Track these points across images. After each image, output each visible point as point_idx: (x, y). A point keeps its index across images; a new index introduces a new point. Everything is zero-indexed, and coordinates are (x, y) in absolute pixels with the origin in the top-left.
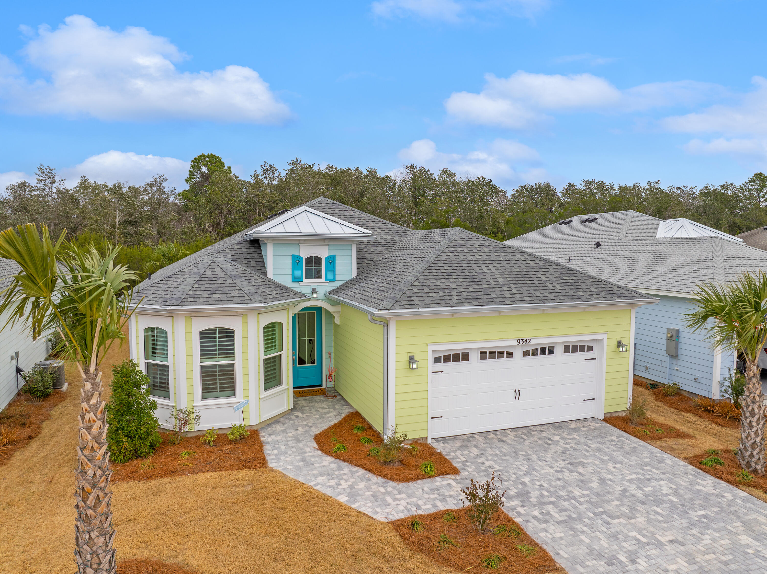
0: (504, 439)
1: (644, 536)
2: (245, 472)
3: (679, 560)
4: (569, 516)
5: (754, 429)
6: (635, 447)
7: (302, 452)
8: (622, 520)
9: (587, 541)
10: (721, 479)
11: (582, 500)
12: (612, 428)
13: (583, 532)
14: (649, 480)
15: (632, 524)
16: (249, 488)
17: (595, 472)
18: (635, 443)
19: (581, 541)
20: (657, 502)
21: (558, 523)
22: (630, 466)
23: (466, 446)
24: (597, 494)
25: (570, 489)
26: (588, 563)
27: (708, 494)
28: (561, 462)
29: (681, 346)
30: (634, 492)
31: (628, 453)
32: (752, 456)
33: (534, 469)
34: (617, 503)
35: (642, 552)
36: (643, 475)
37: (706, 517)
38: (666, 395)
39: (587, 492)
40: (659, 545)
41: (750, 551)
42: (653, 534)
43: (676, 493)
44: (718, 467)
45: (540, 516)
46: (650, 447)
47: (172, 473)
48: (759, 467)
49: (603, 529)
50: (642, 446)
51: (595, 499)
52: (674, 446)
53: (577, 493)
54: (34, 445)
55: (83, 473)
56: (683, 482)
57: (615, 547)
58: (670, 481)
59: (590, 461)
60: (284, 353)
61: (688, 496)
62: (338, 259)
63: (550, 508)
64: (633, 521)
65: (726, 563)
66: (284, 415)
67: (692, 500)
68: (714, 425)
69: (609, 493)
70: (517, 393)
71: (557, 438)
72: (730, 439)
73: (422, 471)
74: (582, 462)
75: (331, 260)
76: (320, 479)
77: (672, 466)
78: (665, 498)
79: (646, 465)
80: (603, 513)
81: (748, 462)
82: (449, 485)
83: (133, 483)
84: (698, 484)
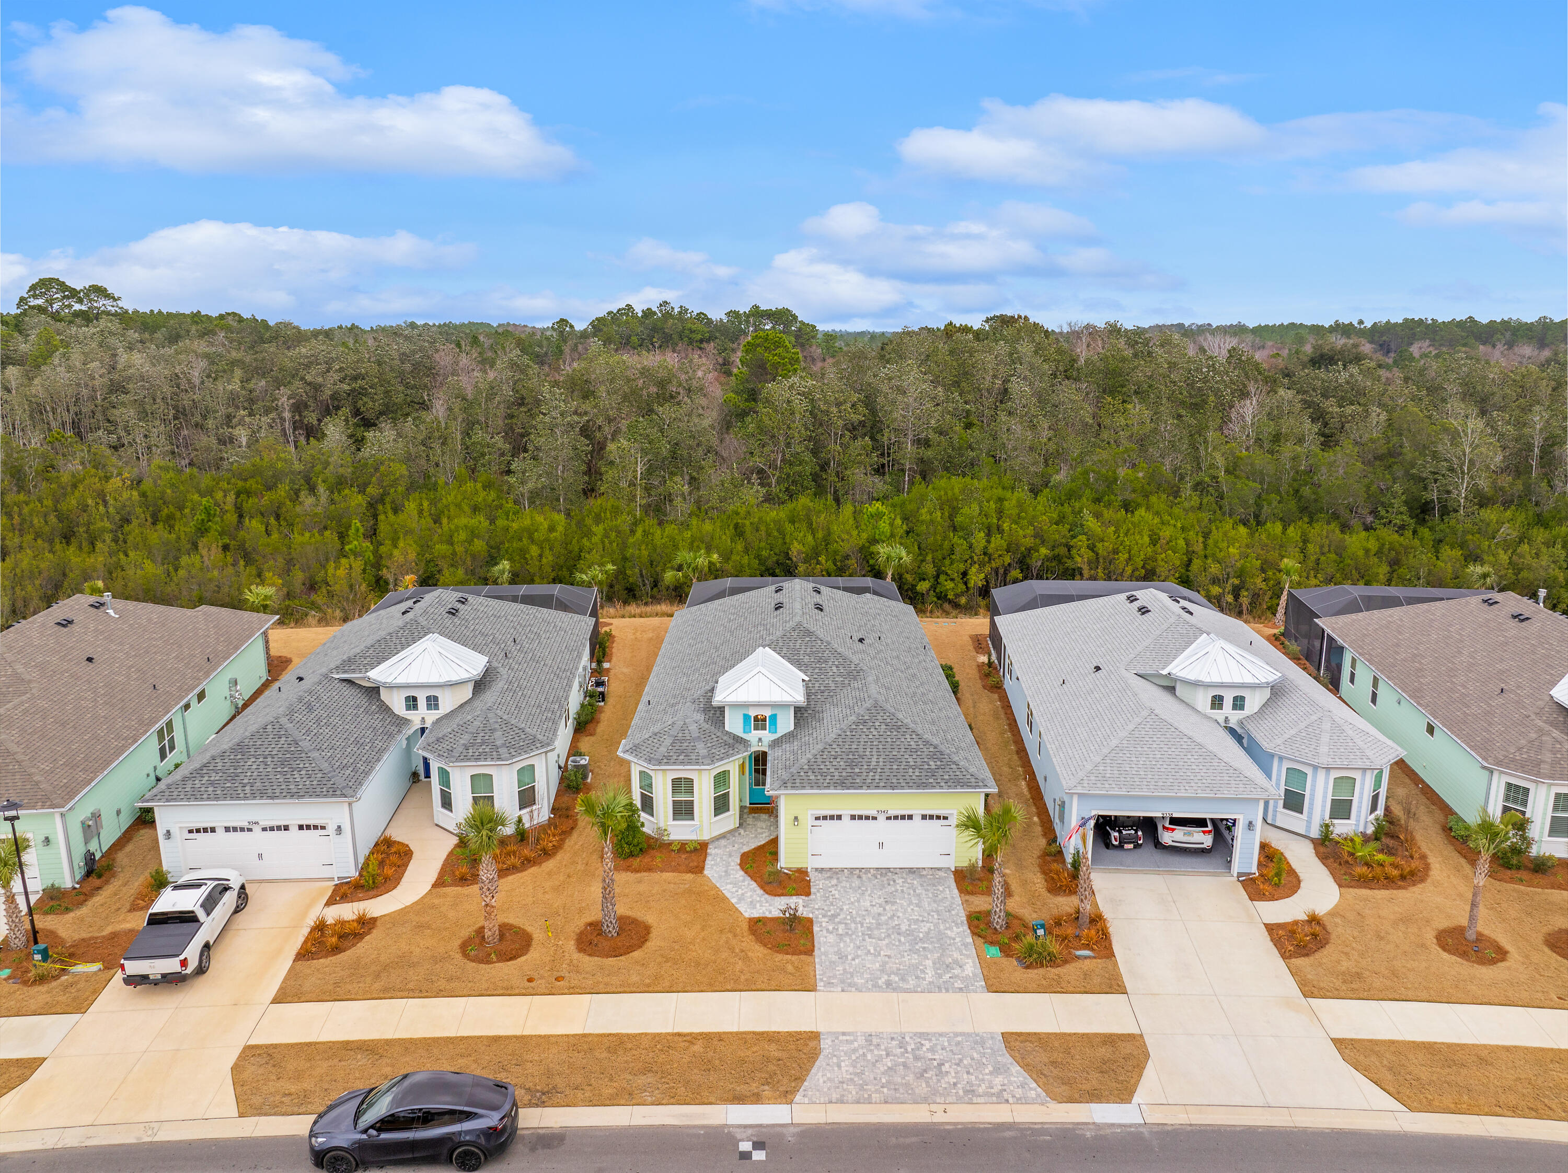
0: (864, 876)
1: (875, 950)
2: (689, 875)
4: (847, 933)
6: (946, 898)
7: (728, 865)
8: (874, 940)
11: (865, 925)
12: (952, 879)
14: (923, 921)
16: (687, 886)
17: (895, 910)
18: (951, 894)
20: (909, 935)
22: (924, 910)
23: (831, 877)
24: (878, 924)
25: (867, 917)
27: (947, 936)
28: (882, 900)
33: (858, 902)
34: (883, 931)
36: (924, 918)
39: (874, 921)
42: (881, 950)
43: (928, 932)
45: (831, 930)
46: (958, 899)
47: (649, 870)
48: (998, 927)
49: (858, 942)
50: (953, 898)
51: (873, 926)
53: (867, 921)
54: (575, 835)
55: (604, 881)
56: (944, 926)
58: (936, 925)
59: (901, 902)
60: (731, 790)
62: (779, 717)
63: (842, 925)
64: (880, 942)
66: (731, 832)
69: (887, 924)
70: (881, 845)
71: (900, 881)
73: (789, 890)
74: (895, 902)
75: (774, 717)
76: (729, 886)
77: (952, 915)
78: (917, 934)
79: (934, 912)
80: (869, 934)
81: (993, 923)
83: (629, 873)
84: (951, 929)
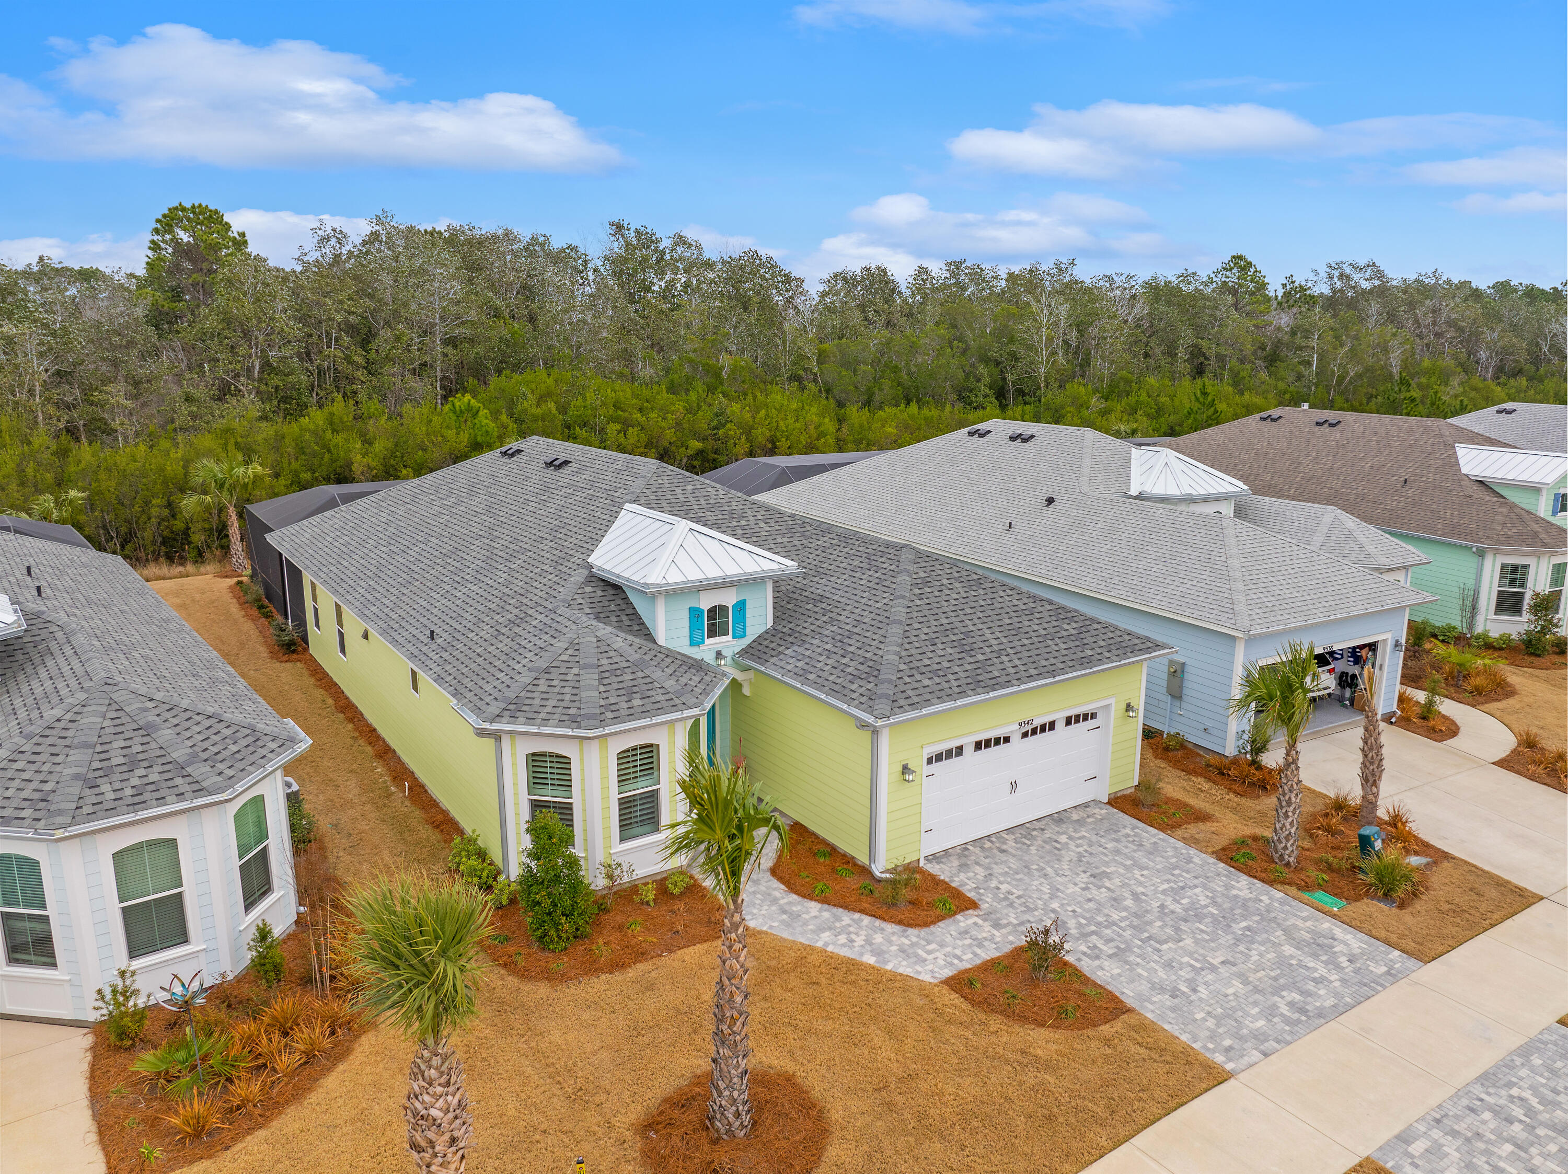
0: (1004, 847)
1: (1197, 960)
3: (1234, 982)
4: (1118, 947)
5: (1290, 820)
6: (1155, 843)
8: (1170, 944)
9: (1145, 974)
10: (1255, 877)
11: (1123, 924)
12: (1121, 814)
13: (1138, 964)
14: (1183, 888)
15: (1181, 948)
17: (1124, 885)
18: (1154, 836)
19: (1140, 975)
20: (1199, 917)
21: (1110, 956)
22: (1159, 871)
23: (966, 865)
24: (1136, 915)
25: (1106, 911)
26: (1154, 999)
27: (1245, 900)
28: (1083, 875)
29: (1186, 684)
30: (1172, 907)
31: (1151, 853)
32: (1285, 848)
33: (1058, 889)
34: (1159, 923)
35: (1199, 979)
36: (1175, 882)
37: (1248, 928)
38: (1167, 749)
39: (1124, 914)
40: (1213, 969)
41: (1294, 962)
42: (1204, 957)
43: (1214, 903)
44: (1250, 863)
45: (1089, 952)
46: (1172, 840)
48: (1291, 859)
49: (1156, 958)
50: (1163, 840)
51: (1136, 922)
52: (1197, 836)
53: (1115, 916)
56: (1218, 885)
57: (1174, 977)
58: (1205, 887)
59: (1112, 869)
61: (1227, 905)
62: (749, 605)
63: (1094, 938)
64: (1181, 944)
65: (1275, 979)
67: (1232, 909)
68: (1232, 796)
69: (1147, 911)
70: (1014, 786)
71: (1063, 839)
72: (1252, 814)
73: (940, 911)
74: (1104, 872)
75: (741, 607)
77: (1202, 866)
78: (1205, 911)
79: (1174, 869)
80: (1150, 938)
81: (1281, 855)
82: (975, 924)
84: (1233, 887)
